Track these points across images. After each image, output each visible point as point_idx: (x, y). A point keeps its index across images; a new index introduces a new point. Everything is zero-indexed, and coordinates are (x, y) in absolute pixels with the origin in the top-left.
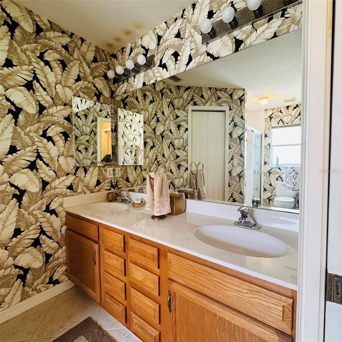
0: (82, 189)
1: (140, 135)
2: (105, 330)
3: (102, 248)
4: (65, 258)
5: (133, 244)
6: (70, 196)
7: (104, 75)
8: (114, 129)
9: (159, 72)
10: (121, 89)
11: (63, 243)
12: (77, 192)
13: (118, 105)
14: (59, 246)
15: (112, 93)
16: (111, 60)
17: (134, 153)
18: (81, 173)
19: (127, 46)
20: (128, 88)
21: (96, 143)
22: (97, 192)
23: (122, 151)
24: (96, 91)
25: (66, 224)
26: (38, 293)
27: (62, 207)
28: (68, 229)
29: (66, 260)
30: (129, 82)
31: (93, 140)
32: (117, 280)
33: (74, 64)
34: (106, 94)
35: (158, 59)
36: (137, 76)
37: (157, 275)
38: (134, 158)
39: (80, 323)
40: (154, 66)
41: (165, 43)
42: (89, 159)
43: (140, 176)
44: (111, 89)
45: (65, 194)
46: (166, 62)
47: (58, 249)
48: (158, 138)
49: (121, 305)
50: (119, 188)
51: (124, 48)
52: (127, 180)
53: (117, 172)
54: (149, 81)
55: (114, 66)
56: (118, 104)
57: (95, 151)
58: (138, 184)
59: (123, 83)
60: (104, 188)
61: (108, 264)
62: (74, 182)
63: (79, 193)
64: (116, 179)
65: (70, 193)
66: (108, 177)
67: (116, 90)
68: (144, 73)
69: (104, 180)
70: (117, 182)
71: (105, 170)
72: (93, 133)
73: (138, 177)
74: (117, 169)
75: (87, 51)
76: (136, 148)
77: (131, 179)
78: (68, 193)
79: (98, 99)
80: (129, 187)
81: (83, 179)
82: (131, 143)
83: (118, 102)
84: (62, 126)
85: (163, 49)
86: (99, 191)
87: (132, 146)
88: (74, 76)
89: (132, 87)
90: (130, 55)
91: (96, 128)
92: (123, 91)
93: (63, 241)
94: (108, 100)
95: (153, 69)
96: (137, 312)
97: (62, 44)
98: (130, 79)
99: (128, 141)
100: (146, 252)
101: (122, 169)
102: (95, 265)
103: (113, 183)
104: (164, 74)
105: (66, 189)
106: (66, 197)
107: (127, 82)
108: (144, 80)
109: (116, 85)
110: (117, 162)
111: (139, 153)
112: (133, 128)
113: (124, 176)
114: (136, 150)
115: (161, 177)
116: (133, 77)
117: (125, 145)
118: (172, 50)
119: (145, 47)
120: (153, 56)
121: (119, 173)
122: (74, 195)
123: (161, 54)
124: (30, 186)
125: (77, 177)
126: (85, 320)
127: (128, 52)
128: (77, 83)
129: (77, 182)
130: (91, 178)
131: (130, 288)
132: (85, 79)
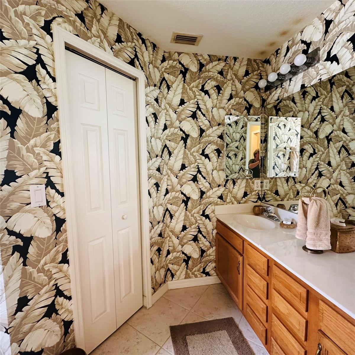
0: (231, 199)
1: (297, 135)
2: (245, 339)
3: (246, 262)
4: (214, 257)
5: (277, 272)
6: (220, 205)
7: (255, 86)
8: (264, 140)
9: (325, 68)
10: (274, 96)
11: (213, 243)
12: (226, 202)
13: (270, 113)
14: (211, 245)
15: (264, 101)
16: (263, 67)
17: (287, 157)
18: (230, 185)
19: (282, 46)
20: (282, 93)
21: (245, 149)
22: (244, 203)
23: (273, 154)
24: (247, 105)
25: (216, 228)
26: (196, 277)
27: (214, 213)
28: (217, 233)
29: (216, 258)
30: (283, 87)
31: (243, 145)
32: (259, 298)
33: (227, 85)
34: (257, 104)
35: (324, 51)
36: (294, 79)
37: (305, 318)
38: (287, 162)
39: (224, 319)
40: (318, 62)
41: (337, 28)
42: (238, 165)
43: (293, 190)
44: (263, 98)
45: (217, 202)
46: (338, 53)
47: (210, 248)
48: (322, 143)
49: (262, 324)
50: (266, 201)
51: (279, 49)
52: (277, 193)
53: (265, 184)
54: (310, 81)
55: (267, 73)
56: (270, 111)
57: (243, 157)
58: (289, 198)
59: (276, 90)
60: (250, 199)
61: (251, 280)
62: (224, 192)
63: (228, 203)
64: (264, 192)
65: (220, 202)
66: (255, 189)
67: (268, 98)
68: (304, 73)
69: (251, 192)
70: (264, 195)
71: (252, 182)
72: (242, 139)
73: (290, 190)
74: (265, 181)
75: (239, 68)
76: (291, 151)
77: (281, 192)
78: (219, 202)
79: (249, 112)
80: (278, 201)
81: (231, 191)
82: (285, 145)
83: (269, 110)
84: (216, 144)
85: (334, 37)
86: (245, 202)
87: (285, 148)
88: (226, 96)
89: (287, 93)
90: (285, 56)
91: (246, 133)
92: (276, 98)
93: (213, 242)
94: (258, 110)
95: (316, 65)
96: (278, 341)
97: (218, 71)
98: (284, 84)
99: (281, 143)
100: (292, 287)
101: (271, 181)
102: (239, 274)
103: (260, 196)
104: (333, 70)
105: (218, 198)
106: (217, 205)
107: (281, 87)
108: (303, 81)
109: (268, 92)
110: (266, 174)
111: (294, 155)
112: (288, 128)
113: (273, 188)
114: (290, 152)
115: (319, 205)
116: (289, 81)
117: (277, 148)
118: (349, 34)
119: (306, 41)
120: (317, 50)
121: (267, 186)
122: (223, 205)
123: (329, 44)
124: (193, 194)
125: (226, 188)
126: (228, 318)
127: (283, 53)
128: (229, 102)
129: (226, 192)
130: (239, 189)
131: (272, 315)
132: (237, 95)
